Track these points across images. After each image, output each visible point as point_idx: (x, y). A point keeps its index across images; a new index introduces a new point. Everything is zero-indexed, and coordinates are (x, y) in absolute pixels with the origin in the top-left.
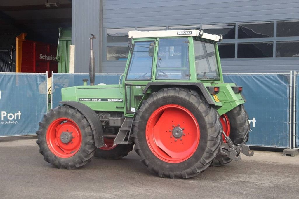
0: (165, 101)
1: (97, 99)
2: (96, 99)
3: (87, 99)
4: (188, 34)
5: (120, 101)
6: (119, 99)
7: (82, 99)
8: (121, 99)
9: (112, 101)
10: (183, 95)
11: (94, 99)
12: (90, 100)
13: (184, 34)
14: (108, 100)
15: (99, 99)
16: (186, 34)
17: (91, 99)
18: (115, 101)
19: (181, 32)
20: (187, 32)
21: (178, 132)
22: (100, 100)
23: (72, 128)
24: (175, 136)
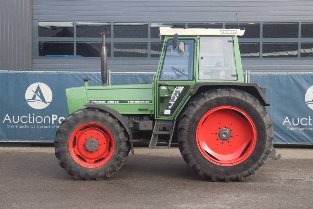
0: (219, 102)
1: (115, 101)
2: (112, 101)
3: (101, 101)
4: (233, 33)
5: (143, 103)
6: (142, 101)
7: (94, 101)
8: (144, 101)
9: (133, 103)
10: (238, 95)
11: (110, 101)
12: (104, 102)
13: (228, 33)
14: (129, 101)
15: (116, 101)
16: (231, 33)
17: (106, 101)
18: (137, 103)
19: (224, 31)
20: (231, 31)
21: (225, 133)
22: (118, 102)
23: (98, 134)
24: (221, 137)
